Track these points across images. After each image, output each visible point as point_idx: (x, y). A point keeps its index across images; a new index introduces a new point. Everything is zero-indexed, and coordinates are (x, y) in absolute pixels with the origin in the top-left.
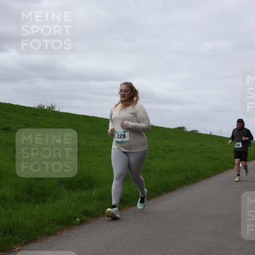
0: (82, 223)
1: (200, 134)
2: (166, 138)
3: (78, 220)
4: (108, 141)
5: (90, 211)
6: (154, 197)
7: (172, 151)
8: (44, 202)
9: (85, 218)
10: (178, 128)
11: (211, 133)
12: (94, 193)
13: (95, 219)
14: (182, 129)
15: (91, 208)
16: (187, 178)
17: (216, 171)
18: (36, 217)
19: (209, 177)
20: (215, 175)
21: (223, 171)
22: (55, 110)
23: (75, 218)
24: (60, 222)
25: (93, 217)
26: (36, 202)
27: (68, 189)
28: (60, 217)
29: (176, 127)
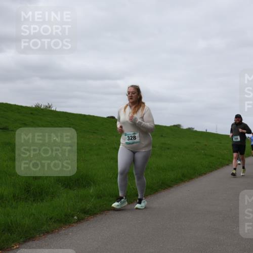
0: (80, 220)
1: (196, 131)
2: (162, 136)
3: (76, 217)
4: (105, 139)
5: (88, 208)
6: (151, 194)
7: (168, 149)
8: (42, 200)
9: (82, 216)
10: (174, 126)
11: (206, 130)
12: (91, 191)
13: (92, 217)
14: (177, 127)
15: (89, 206)
16: (184, 176)
17: (212, 168)
18: (34, 215)
19: (205, 174)
20: (211, 171)
21: (218, 168)
22: (52, 109)
23: (73, 216)
24: (57, 220)
25: (90, 215)
26: (34, 200)
27: (66, 188)
28: (57, 215)
29: (172, 125)
